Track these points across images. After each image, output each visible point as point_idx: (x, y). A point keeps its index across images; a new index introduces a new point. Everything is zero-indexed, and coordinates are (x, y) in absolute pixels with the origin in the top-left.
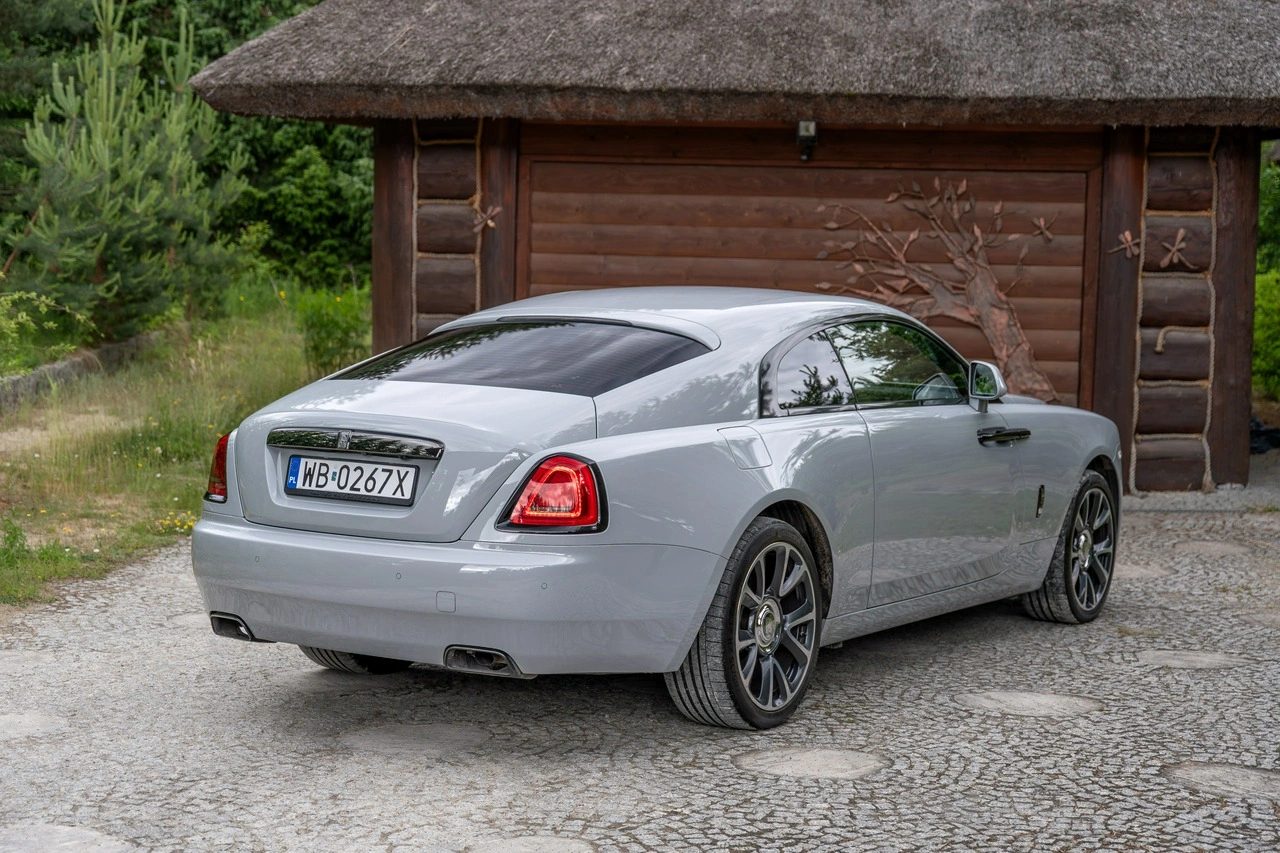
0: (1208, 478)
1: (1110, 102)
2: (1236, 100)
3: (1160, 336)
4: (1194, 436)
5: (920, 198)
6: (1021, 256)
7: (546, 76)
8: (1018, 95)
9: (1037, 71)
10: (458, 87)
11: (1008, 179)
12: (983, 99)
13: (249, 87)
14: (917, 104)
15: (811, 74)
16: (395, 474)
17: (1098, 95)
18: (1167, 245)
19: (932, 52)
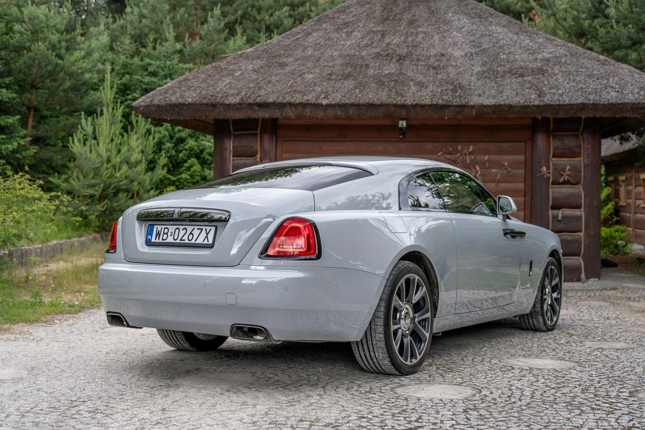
0: (583, 276)
1: (538, 106)
2: (594, 105)
3: (560, 213)
4: (576, 257)
5: (452, 154)
6: (497, 179)
7: (288, 99)
8: (497, 104)
9: (505, 94)
10: (250, 104)
11: (490, 146)
12: (481, 106)
13: (158, 106)
14: (452, 108)
15: (405, 97)
16: (204, 230)
17: (532, 103)
18: (562, 173)
19: (457, 87)
